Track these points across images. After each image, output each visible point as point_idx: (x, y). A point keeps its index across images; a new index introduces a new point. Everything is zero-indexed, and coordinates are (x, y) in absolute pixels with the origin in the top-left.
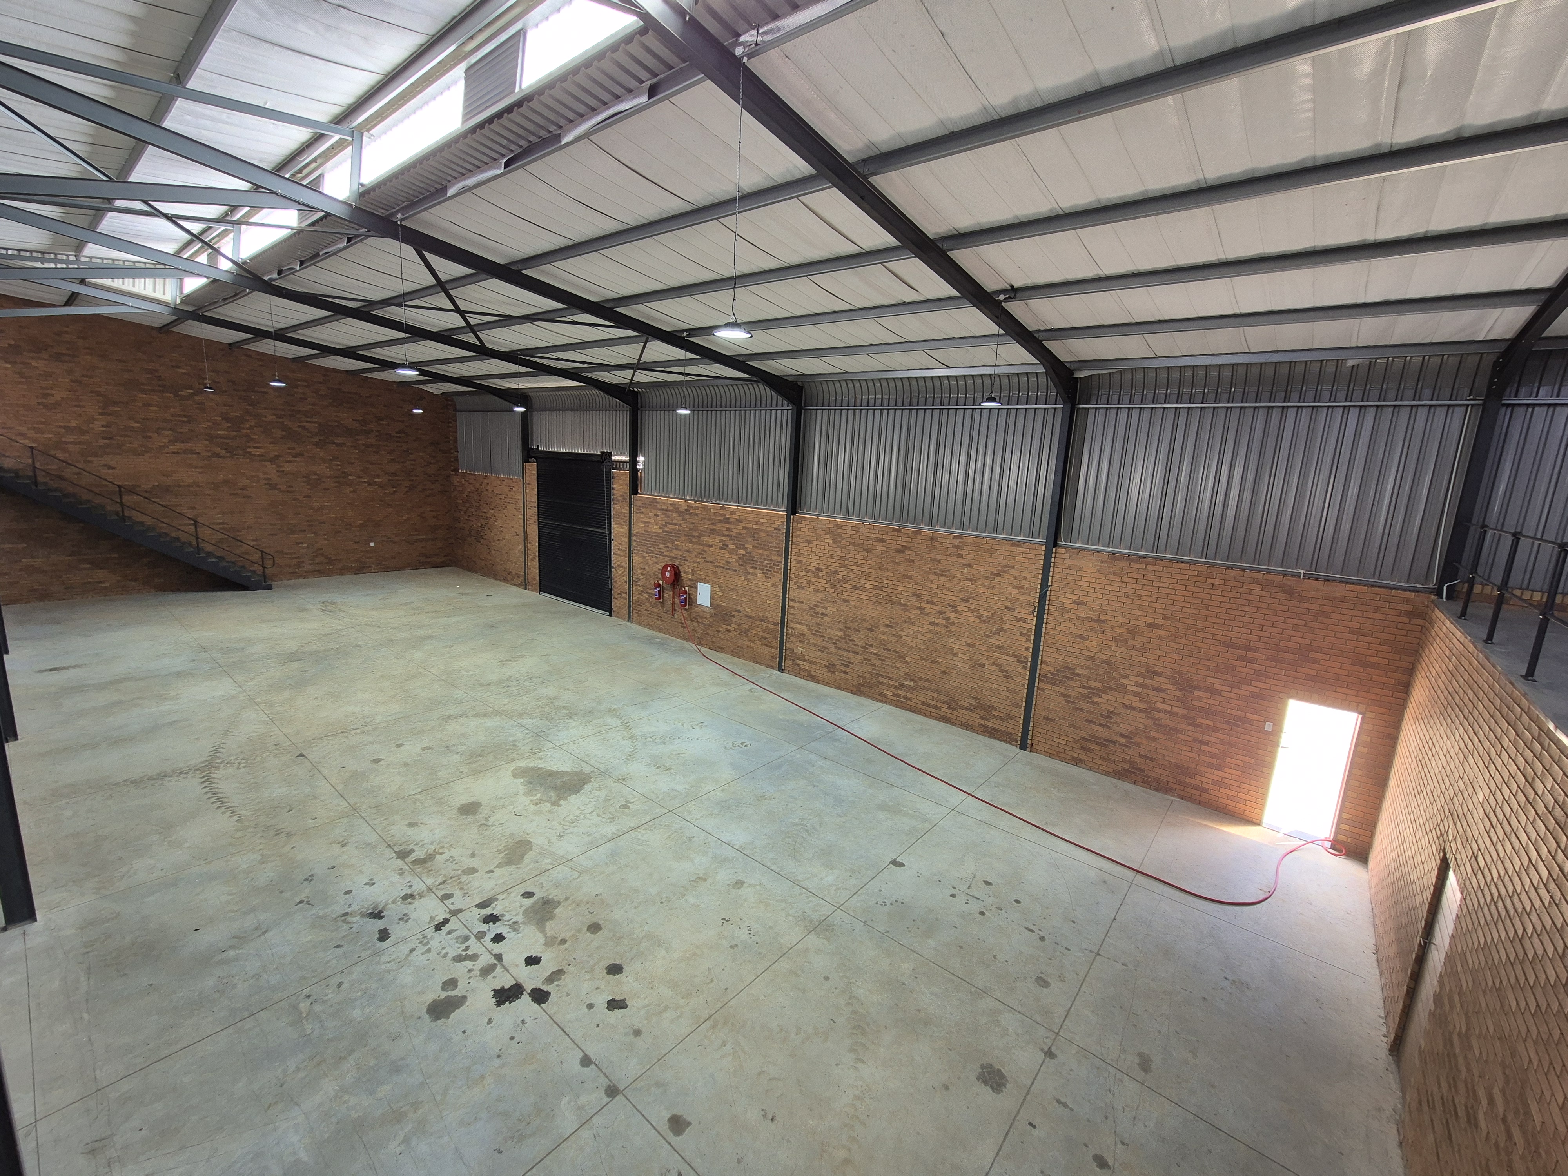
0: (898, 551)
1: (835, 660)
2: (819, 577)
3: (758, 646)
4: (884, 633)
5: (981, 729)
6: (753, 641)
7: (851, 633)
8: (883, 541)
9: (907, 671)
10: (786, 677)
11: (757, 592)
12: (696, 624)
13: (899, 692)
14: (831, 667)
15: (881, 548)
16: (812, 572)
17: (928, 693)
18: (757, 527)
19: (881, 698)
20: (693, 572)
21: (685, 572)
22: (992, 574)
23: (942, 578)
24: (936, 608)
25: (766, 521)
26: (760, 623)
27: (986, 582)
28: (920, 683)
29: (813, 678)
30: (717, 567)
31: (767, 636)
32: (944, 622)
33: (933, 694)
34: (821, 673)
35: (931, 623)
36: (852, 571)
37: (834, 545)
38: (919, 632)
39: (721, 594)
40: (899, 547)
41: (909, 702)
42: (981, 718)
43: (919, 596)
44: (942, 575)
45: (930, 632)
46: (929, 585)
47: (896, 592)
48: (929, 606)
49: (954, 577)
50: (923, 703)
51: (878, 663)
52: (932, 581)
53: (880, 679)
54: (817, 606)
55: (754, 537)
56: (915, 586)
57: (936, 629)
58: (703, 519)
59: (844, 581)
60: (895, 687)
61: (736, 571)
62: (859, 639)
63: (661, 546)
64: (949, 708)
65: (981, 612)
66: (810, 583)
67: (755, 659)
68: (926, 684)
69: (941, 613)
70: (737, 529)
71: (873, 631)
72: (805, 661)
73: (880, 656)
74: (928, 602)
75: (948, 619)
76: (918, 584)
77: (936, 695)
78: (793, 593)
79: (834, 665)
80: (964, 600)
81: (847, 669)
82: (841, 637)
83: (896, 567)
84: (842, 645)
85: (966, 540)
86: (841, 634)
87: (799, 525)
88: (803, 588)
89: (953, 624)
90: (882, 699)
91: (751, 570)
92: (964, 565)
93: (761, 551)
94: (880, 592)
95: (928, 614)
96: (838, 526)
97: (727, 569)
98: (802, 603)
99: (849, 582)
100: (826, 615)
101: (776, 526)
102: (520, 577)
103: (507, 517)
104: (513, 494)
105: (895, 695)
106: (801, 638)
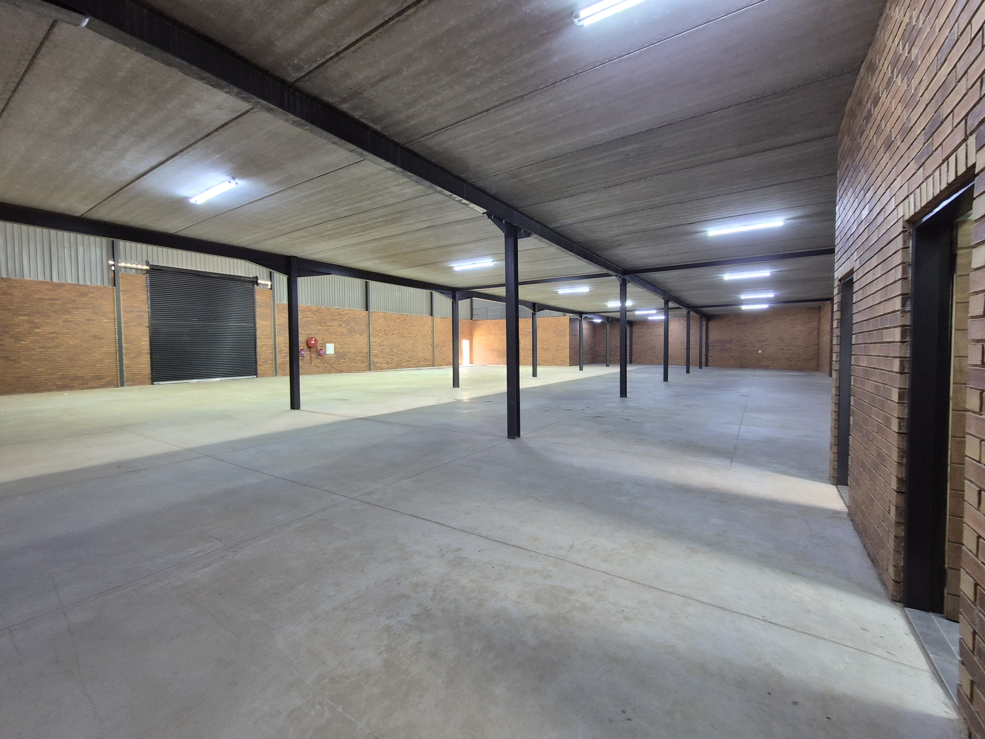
0: (403, 321)
2: (381, 332)
3: (359, 364)
4: (402, 346)
6: (356, 363)
7: (392, 349)
8: (399, 318)
9: (408, 356)
11: (357, 342)
12: (326, 364)
14: (387, 363)
15: (398, 321)
16: (378, 331)
17: (414, 361)
18: (356, 316)
20: (323, 339)
22: (423, 324)
25: (359, 314)
26: (359, 355)
27: (422, 327)
28: (412, 359)
30: (336, 335)
31: (363, 359)
34: (385, 365)
35: (413, 341)
36: (391, 329)
37: (385, 321)
38: (411, 344)
39: (339, 347)
41: (410, 365)
50: (413, 364)
51: (401, 356)
53: (402, 361)
54: (381, 343)
59: (389, 332)
61: (346, 335)
62: (395, 350)
66: (377, 335)
67: (359, 370)
69: (414, 337)
72: (378, 363)
73: (401, 354)
75: (416, 338)
76: (409, 330)
78: (372, 340)
79: (388, 361)
81: (392, 362)
83: (403, 326)
84: (389, 354)
86: (390, 350)
87: (372, 315)
88: (376, 337)
91: (354, 334)
93: (357, 326)
96: (385, 314)
97: (342, 335)
98: (376, 342)
100: (384, 345)
101: (363, 316)
102: (104, 378)
103: (71, 322)
104: (87, 299)
105: (406, 364)
106: (376, 356)
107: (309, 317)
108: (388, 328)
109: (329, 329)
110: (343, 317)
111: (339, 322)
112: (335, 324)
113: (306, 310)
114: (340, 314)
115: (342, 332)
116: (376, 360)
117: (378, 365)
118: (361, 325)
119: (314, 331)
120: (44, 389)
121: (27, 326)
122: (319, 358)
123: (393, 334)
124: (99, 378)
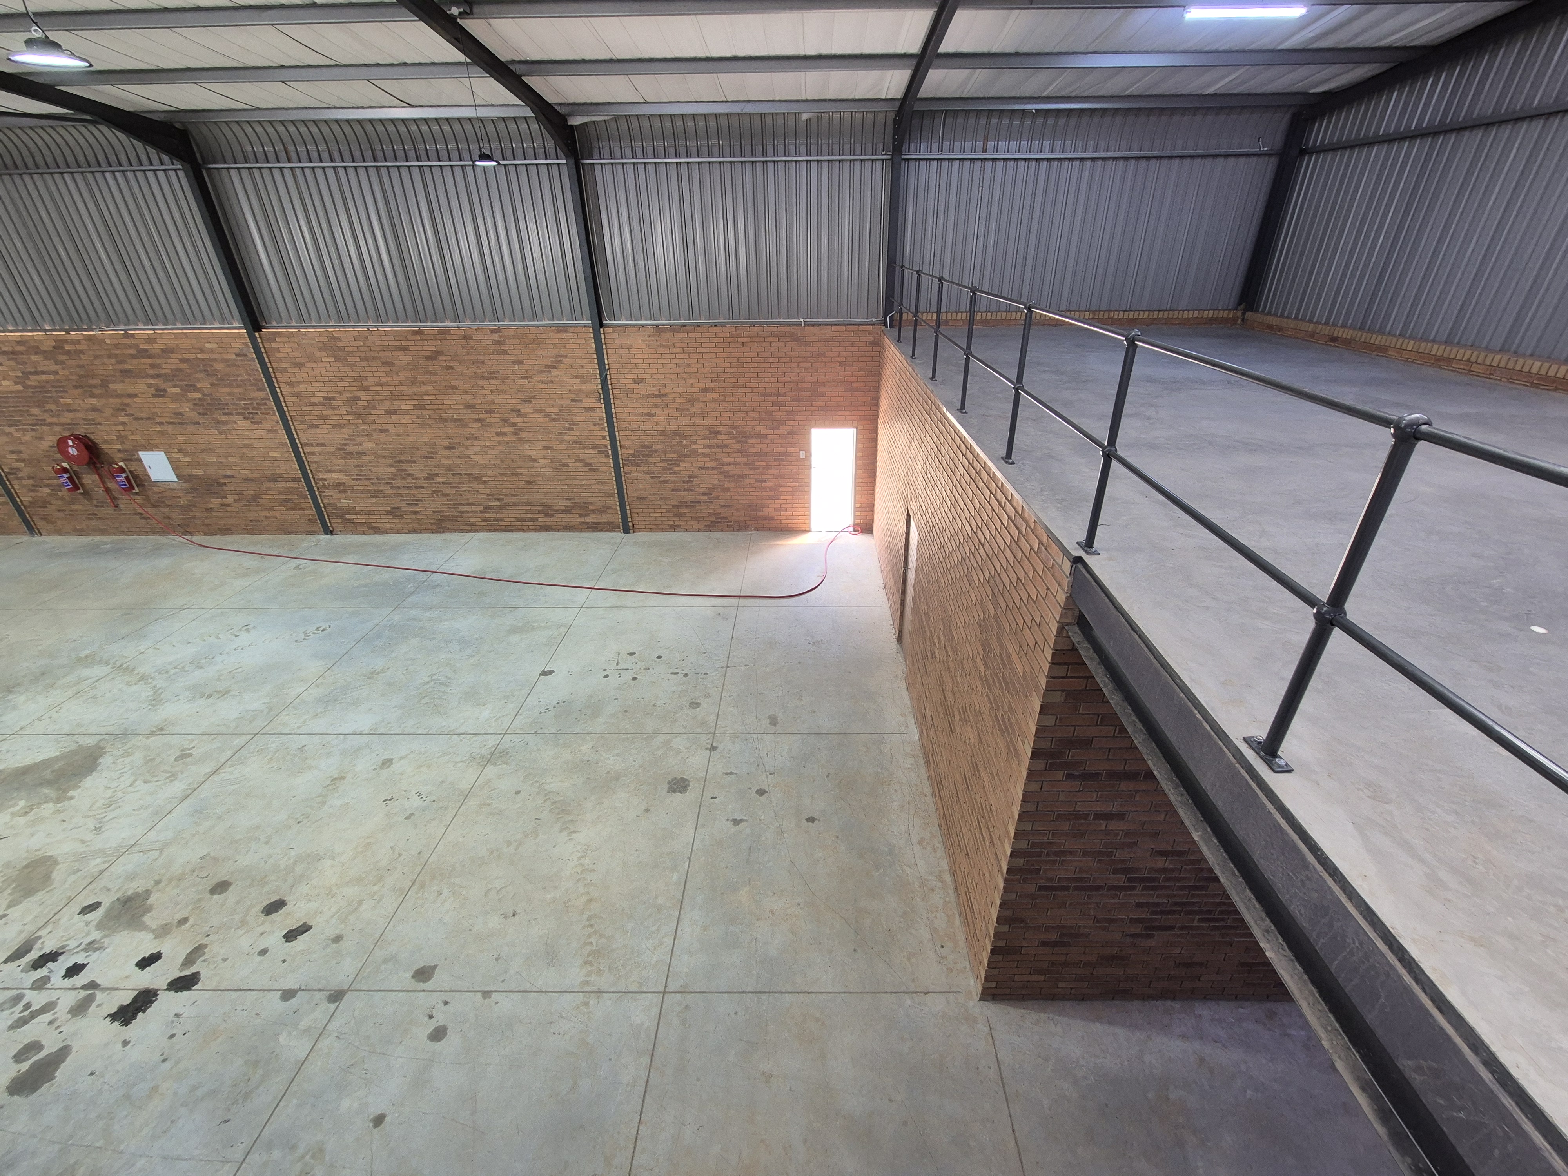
0: (428, 358)
1: (397, 502)
2: (334, 409)
3: (280, 513)
4: (448, 458)
5: (583, 527)
6: (272, 509)
7: (405, 466)
8: (404, 349)
9: (488, 491)
10: (339, 539)
11: (247, 446)
12: (166, 510)
13: (487, 516)
14: (395, 512)
15: (404, 359)
16: (321, 404)
17: (520, 507)
18: (205, 356)
19: (468, 528)
20: (121, 439)
21: (106, 442)
22: (546, 366)
23: (493, 382)
24: (497, 415)
25: (215, 346)
26: (272, 484)
27: (544, 377)
28: (507, 500)
29: (377, 530)
30: (161, 423)
31: (289, 497)
32: (511, 429)
33: (524, 507)
34: (385, 521)
35: (498, 434)
36: (377, 393)
37: (339, 364)
38: (487, 447)
39: (188, 459)
40: (428, 354)
41: (501, 523)
42: (581, 516)
43: (472, 406)
44: (492, 378)
45: (500, 443)
46: (481, 392)
47: (444, 407)
48: (489, 416)
49: (507, 378)
50: (518, 520)
51: (453, 491)
52: (482, 387)
53: (461, 508)
54: (346, 445)
55: (206, 371)
56: (464, 397)
57: (506, 439)
58: (96, 357)
59: (371, 407)
60: (482, 512)
61: (198, 423)
62: (418, 471)
63: (35, 411)
64: (546, 516)
65: (548, 410)
66: (324, 418)
67: (285, 529)
68: (514, 499)
69: (505, 420)
70: (169, 365)
71: (432, 457)
72: (357, 513)
73: (450, 483)
74: (487, 412)
75: (514, 425)
76: (467, 393)
77: (528, 507)
78: (304, 435)
79: (398, 508)
80: (526, 402)
81: (416, 509)
82: (395, 475)
83: (433, 378)
84: (399, 482)
85: (506, 332)
86: (393, 470)
87: (274, 345)
88: (317, 427)
89: (522, 429)
90: (472, 528)
91: (223, 418)
92: (513, 362)
93: (227, 390)
94: (424, 412)
95: (490, 425)
96: (333, 338)
97: (180, 423)
98: (324, 445)
99: (379, 407)
100: (364, 453)
101: (237, 351)
105: (484, 520)
106: (341, 488)
107: (43, 373)
108: (366, 389)
109: (127, 405)
110: (158, 361)
111: (152, 381)
112: (141, 385)
113: (19, 348)
114: (144, 354)
115: (181, 414)
116: (344, 503)
117: (361, 519)
118: (238, 386)
119: (80, 415)
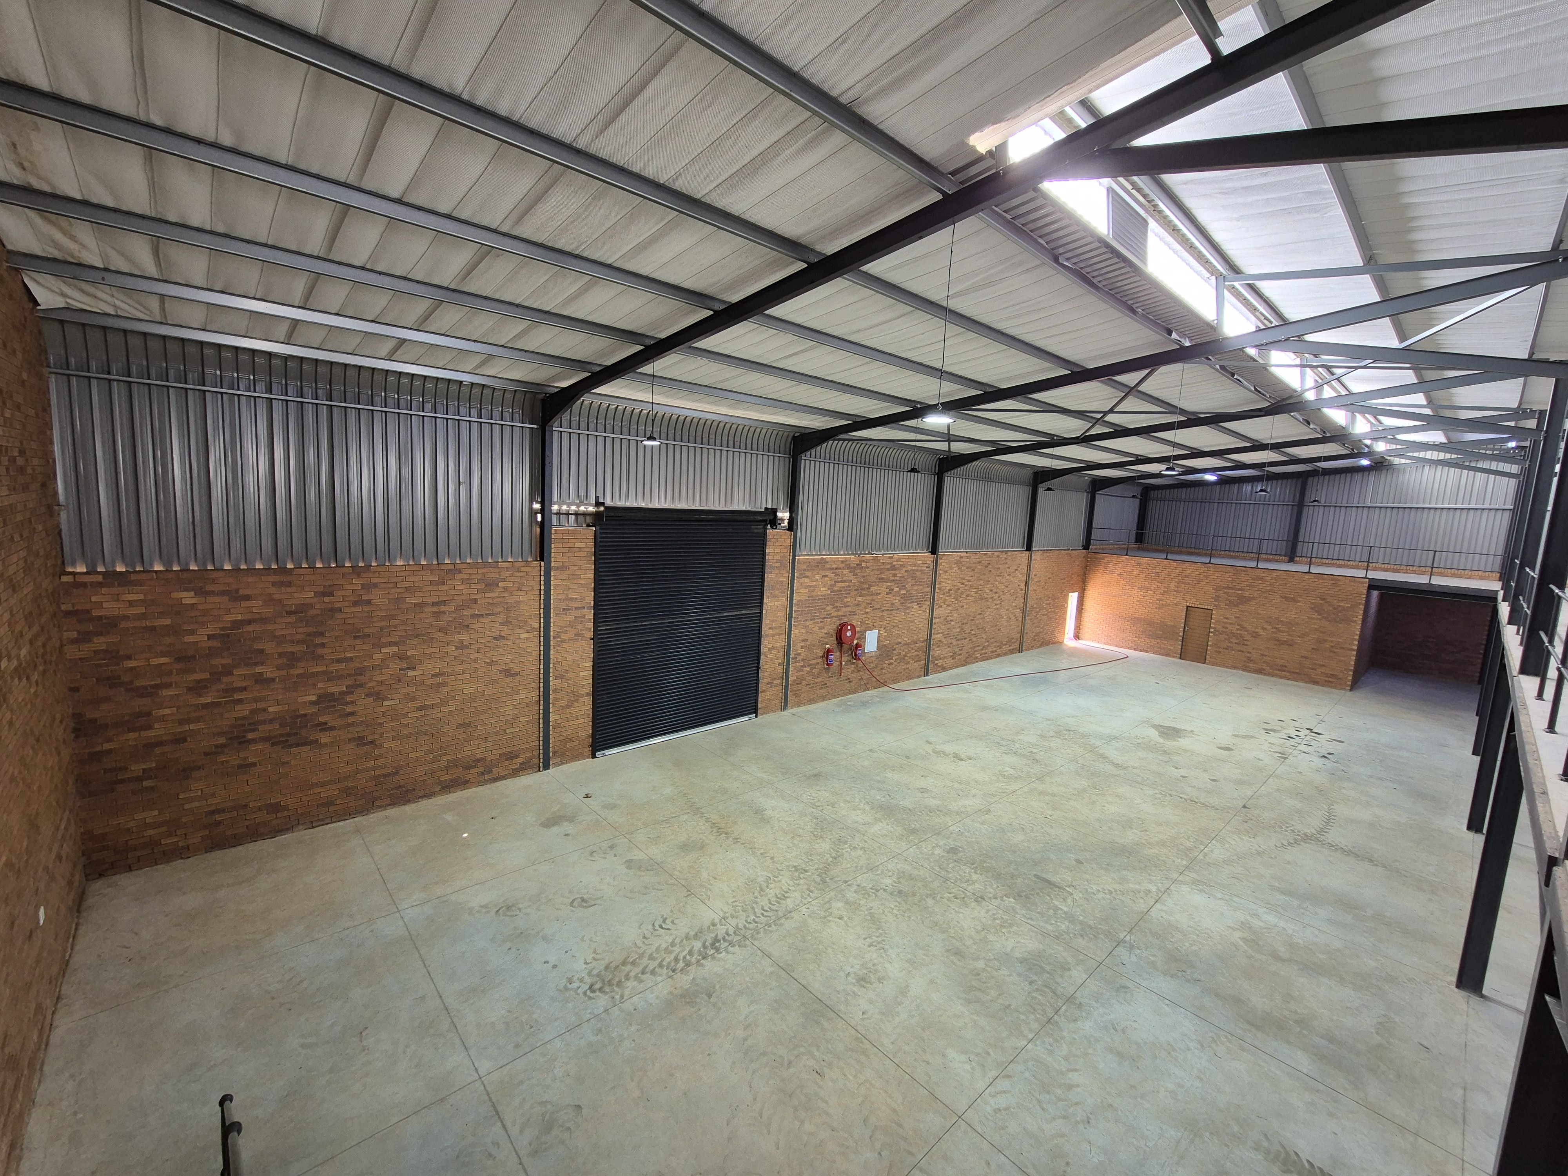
1: (956, 649)
2: (950, 595)
3: (911, 665)
4: (978, 619)
5: (1009, 652)
6: (908, 664)
7: (964, 626)
9: (986, 636)
10: (929, 678)
11: (912, 622)
12: (862, 674)
13: (983, 652)
14: (953, 655)
15: (979, 567)
16: (947, 593)
17: (993, 645)
18: (915, 568)
20: (861, 624)
22: (1015, 570)
25: (921, 562)
26: (914, 646)
27: (1013, 575)
28: (990, 642)
29: (944, 670)
31: (919, 653)
34: (949, 662)
35: (996, 605)
36: (966, 586)
37: (958, 571)
41: (987, 655)
45: (995, 609)
47: (983, 592)
48: (995, 595)
51: (975, 640)
53: (976, 649)
54: (948, 616)
55: (913, 577)
56: (990, 586)
59: (962, 593)
60: (982, 650)
61: (898, 609)
62: (967, 629)
63: (828, 608)
64: (999, 648)
65: (1011, 591)
66: (945, 601)
67: (909, 677)
68: (992, 641)
69: (999, 597)
70: (901, 573)
71: (973, 620)
72: (940, 659)
73: (975, 635)
75: (1001, 599)
77: (996, 645)
78: (936, 613)
79: (955, 652)
80: (1007, 587)
81: (961, 652)
84: (960, 637)
85: (1009, 554)
86: (959, 630)
87: (941, 561)
88: (942, 607)
90: (977, 660)
91: (909, 605)
92: (1008, 568)
93: (917, 588)
96: (961, 557)
98: (941, 618)
99: (964, 593)
100: (952, 621)
101: (927, 565)
102: (517, 757)
103: (468, 647)
104: (496, 595)
105: (981, 654)
106: (939, 644)
107: (845, 581)
108: (963, 584)
109: (873, 600)
110: (897, 572)
111: (889, 584)
112: (884, 588)
113: (841, 566)
114: (893, 568)
115: (893, 604)
116: (937, 653)
117: (939, 662)
118: (922, 585)
119: (849, 609)
120: (422, 793)
121: (394, 666)
122: (854, 663)
123: (967, 596)
124: (510, 756)
